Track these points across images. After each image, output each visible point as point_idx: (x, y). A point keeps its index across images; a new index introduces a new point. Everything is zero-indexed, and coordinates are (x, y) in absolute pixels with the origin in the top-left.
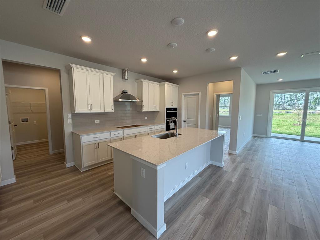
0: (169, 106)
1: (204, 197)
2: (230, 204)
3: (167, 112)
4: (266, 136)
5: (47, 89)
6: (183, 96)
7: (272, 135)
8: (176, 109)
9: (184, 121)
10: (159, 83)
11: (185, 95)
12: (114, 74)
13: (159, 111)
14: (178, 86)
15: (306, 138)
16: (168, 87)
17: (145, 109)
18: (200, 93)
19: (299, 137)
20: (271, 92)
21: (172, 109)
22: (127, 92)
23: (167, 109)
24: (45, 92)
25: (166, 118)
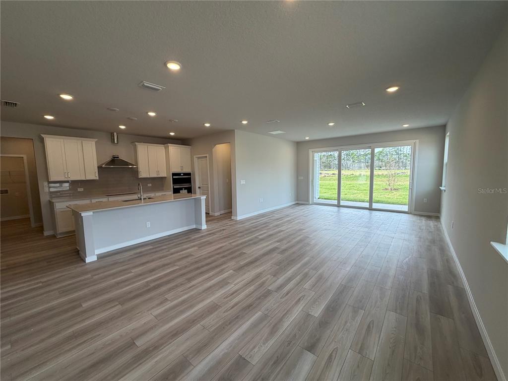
0: (178, 171)
3: (174, 177)
4: (307, 203)
5: (25, 157)
6: (195, 160)
7: (315, 201)
8: (189, 174)
9: (199, 188)
10: (163, 145)
11: (199, 158)
12: (97, 140)
13: (166, 176)
14: (190, 147)
15: (342, 203)
16: (173, 149)
17: (143, 175)
18: (208, 156)
19: (336, 202)
20: (310, 151)
21: (182, 174)
22: (118, 158)
23: (174, 174)
24: (23, 160)
25: (173, 184)
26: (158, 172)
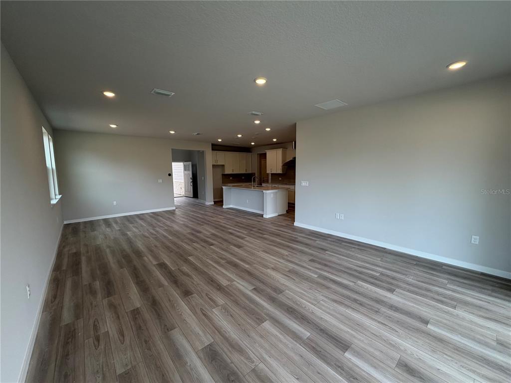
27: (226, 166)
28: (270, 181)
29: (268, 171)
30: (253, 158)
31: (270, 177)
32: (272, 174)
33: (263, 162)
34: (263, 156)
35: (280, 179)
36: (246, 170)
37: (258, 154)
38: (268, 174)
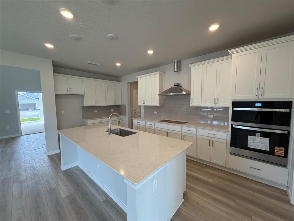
1: (69, 194)
2: (40, 216)
13: (229, 106)
25: (232, 120)
26: (216, 100)
27: (85, 97)
28: (142, 115)
29: (141, 103)
30: (123, 87)
31: (142, 110)
32: (144, 106)
33: (134, 93)
34: (134, 85)
35: (156, 113)
36: (115, 101)
37: (128, 83)
38: (140, 106)
